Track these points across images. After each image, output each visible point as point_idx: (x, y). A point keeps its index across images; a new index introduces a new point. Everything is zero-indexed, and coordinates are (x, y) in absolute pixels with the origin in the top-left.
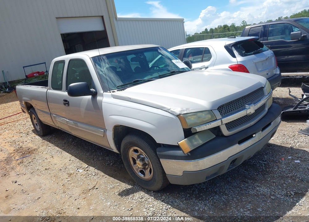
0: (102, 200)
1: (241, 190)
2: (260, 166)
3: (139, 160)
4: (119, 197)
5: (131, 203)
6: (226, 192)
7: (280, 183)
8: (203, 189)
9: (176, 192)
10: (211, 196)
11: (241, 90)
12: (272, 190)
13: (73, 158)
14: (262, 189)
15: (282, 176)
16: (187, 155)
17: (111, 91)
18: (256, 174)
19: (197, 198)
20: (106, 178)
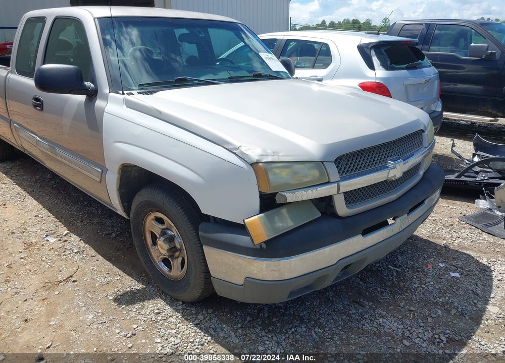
0: (80, 308)
1: (349, 320)
2: (388, 275)
3: (162, 239)
4: (114, 305)
5: (136, 321)
6: (322, 321)
7: (422, 315)
8: (279, 309)
9: (227, 310)
10: (291, 325)
11: (384, 129)
12: (406, 327)
13: (44, 212)
14: (388, 323)
15: (425, 300)
16: (258, 247)
17: (125, 92)
18: (379, 290)
19: (264, 327)
20: (97, 260)
